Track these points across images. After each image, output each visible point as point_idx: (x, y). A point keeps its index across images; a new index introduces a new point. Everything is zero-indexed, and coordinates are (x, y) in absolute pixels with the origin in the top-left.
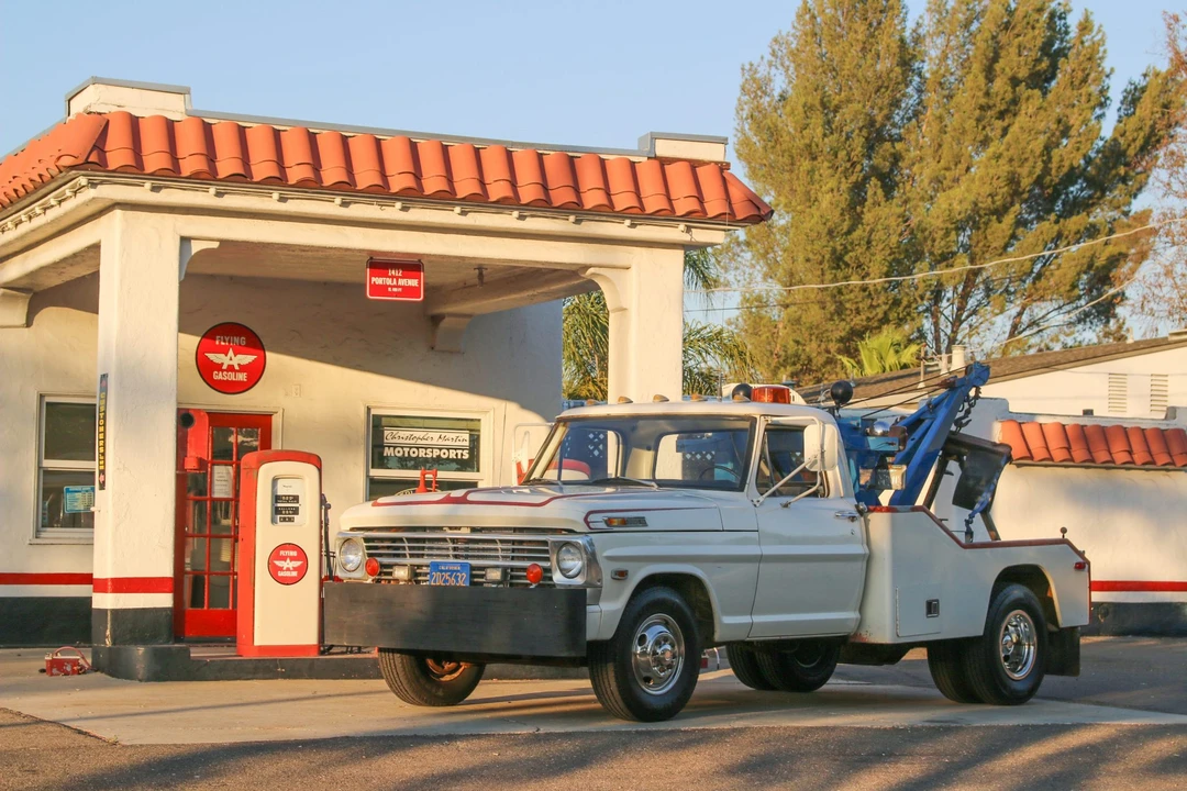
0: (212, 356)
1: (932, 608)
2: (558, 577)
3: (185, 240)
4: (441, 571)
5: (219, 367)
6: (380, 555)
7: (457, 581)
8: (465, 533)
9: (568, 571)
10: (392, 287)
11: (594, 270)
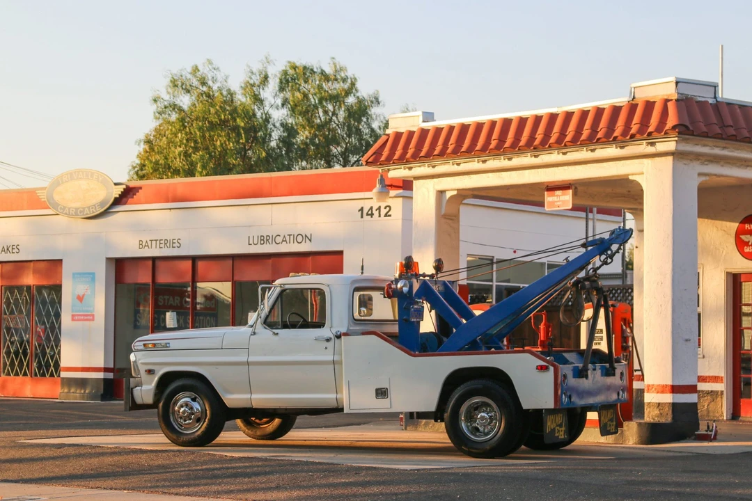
0: (743, 237)
1: (381, 393)
5: (747, 244)
11: (631, 177)
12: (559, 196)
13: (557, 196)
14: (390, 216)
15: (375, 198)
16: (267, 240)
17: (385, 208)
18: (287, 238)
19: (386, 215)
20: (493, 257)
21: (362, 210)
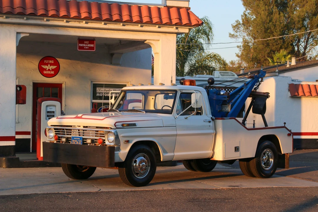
0: (43, 66)
1: (237, 149)
2: (107, 143)
3: (18, 33)
4: (75, 140)
5: (45, 70)
6: (59, 134)
7: (79, 143)
8: (82, 128)
9: (110, 141)
10: (85, 47)
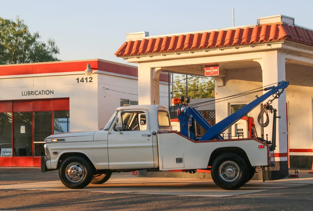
1: (179, 160)
11: (254, 60)
12: (212, 69)
13: (211, 69)
14: (92, 82)
15: (86, 74)
16: (31, 93)
17: (90, 78)
18: (41, 92)
19: (90, 82)
20: (129, 100)
21: (78, 79)
